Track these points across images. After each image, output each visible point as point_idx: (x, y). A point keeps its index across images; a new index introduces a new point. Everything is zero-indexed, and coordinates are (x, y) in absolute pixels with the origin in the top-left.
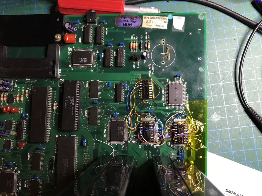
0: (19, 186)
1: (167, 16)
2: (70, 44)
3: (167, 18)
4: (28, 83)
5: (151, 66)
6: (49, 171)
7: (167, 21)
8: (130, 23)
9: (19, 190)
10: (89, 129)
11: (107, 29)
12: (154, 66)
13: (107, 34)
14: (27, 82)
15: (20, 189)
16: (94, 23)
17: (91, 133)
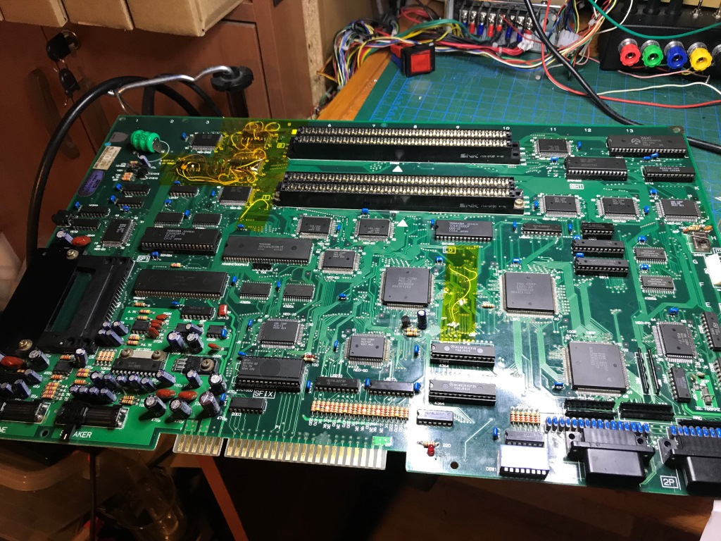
0: (289, 317)
1: (105, 147)
3: (108, 146)
4: (126, 305)
6: (275, 275)
9: (296, 317)
10: (225, 227)
11: (91, 205)
13: (96, 206)
14: (123, 306)
15: (295, 314)
17: (230, 223)
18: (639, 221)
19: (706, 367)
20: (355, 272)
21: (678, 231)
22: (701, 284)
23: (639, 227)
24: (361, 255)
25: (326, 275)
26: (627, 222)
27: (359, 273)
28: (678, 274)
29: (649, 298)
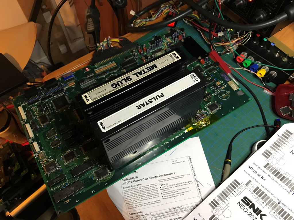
1: (239, 88)
2: (201, 63)
3: (238, 88)
5: (216, 93)
7: (237, 89)
8: (225, 77)
11: (216, 72)
12: (217, 94)
13: (215, 72)
16: (215, 66)
18: (62, 155)
19: (36, 117)
21: (50, 157)
22: (40, 141)
23: (62, 153)
26: (66, 152)
28: (47, 141)
29: (53, 129)
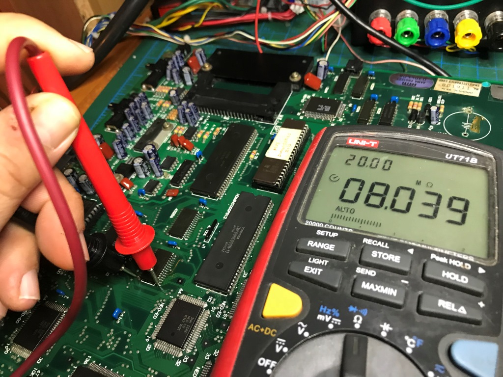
1: (480, 82)
3: (481, 85)
4: (225, 123)
6: (197, 244)
7: (479, 88)
8: (414, 82)
11: (373, 84)
13: (372, 89)
16: (357, 73)
20: (152, 342)
24: (176, 359)
25: (167, 304)
27: (149, 347)
